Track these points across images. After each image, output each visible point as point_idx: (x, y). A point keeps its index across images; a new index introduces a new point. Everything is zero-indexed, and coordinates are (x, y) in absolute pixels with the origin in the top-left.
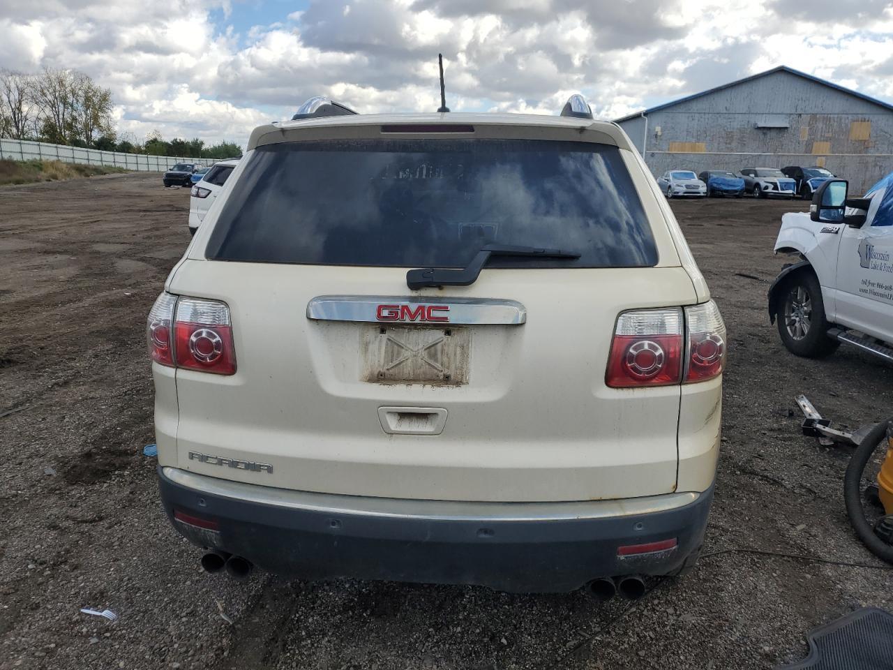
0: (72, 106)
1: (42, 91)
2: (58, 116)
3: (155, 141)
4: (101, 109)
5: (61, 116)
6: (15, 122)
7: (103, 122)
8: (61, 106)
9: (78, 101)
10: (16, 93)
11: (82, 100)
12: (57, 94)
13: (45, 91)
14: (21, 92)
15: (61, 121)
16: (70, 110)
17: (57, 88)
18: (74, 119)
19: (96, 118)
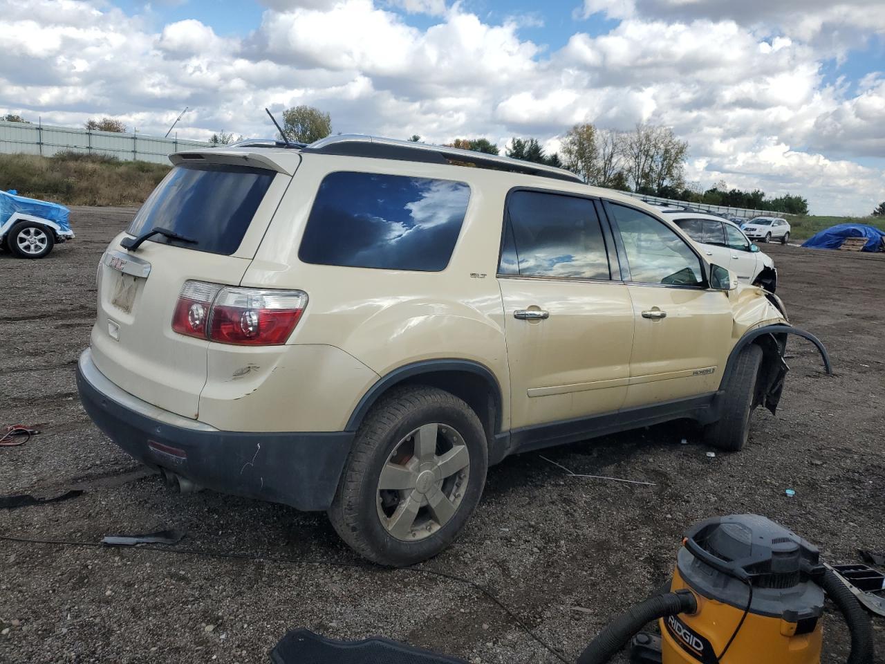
0: (652, 157)
1: (631, 145)
2: (639, 166)
3: (714, 191)
4: (676, 160)
5: (641, 167)
6: (605, 171)
7: (675, 172)
8: (644, 158)
9: (658, 153)
10: (611, 148)
11: (661, 152)
12: (642, 147)
13: (634, 145)
14: (615, 145)
15: (640, 170)
16: (649, 162)
17: (644, 142)
18: (651, 169)
19: (670, 168)
